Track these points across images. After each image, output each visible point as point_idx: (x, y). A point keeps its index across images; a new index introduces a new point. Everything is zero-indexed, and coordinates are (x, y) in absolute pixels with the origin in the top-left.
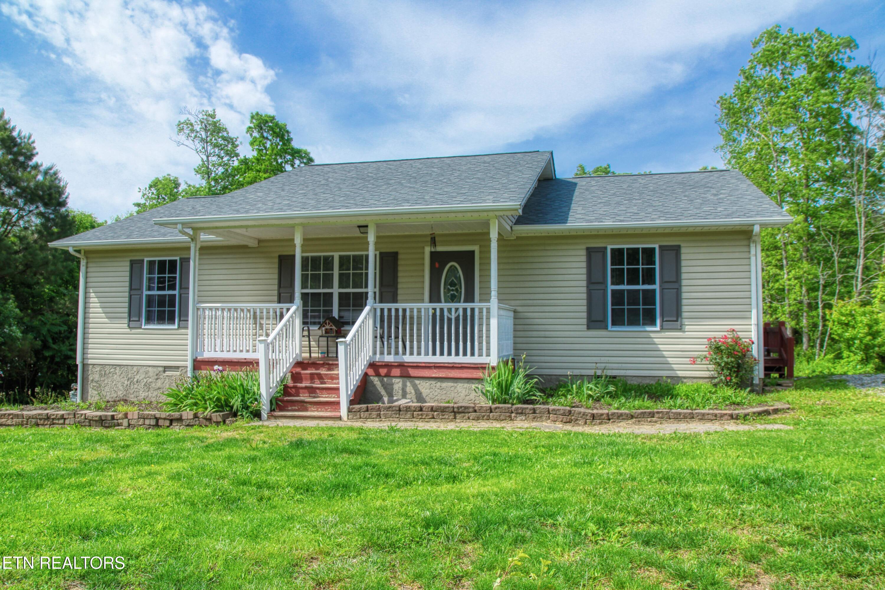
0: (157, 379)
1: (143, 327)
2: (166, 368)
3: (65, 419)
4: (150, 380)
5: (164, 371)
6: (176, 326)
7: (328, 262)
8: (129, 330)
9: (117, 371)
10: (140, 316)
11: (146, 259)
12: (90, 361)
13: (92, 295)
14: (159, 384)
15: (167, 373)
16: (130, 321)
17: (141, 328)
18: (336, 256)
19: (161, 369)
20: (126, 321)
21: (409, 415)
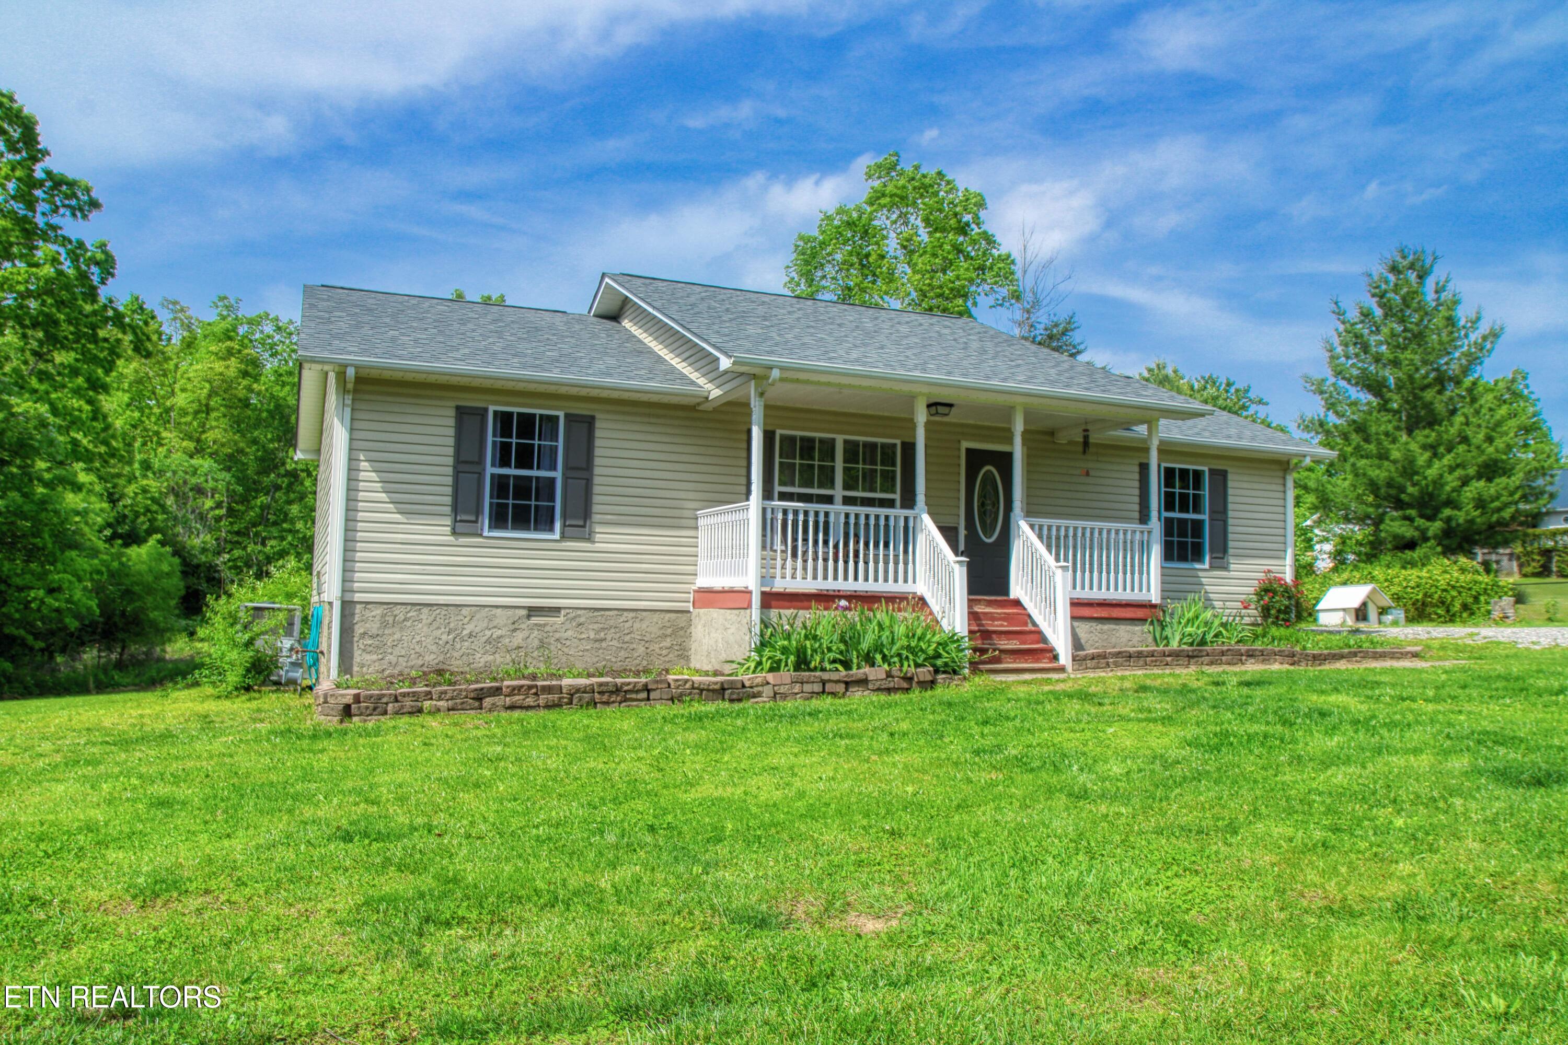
0: (515, 630)
1: (486, 534)
2: (533, 611)
3: (649, 691)
4: (499, 632)
5: (529, 617)
6: (557, 536)
7: (828, 448)
8: (452, 538)
9: (423, 616)
10: (478, 512)
11: (492, 409)
12: (358, 597)
13: (364, 465)
14: (519, 638)
15: (535, 620)
16: (456, 521)
17: (481, 535)
18: (840, 440)
19: (524, 612)
20: (448, 521)
21: (1141, 662)
